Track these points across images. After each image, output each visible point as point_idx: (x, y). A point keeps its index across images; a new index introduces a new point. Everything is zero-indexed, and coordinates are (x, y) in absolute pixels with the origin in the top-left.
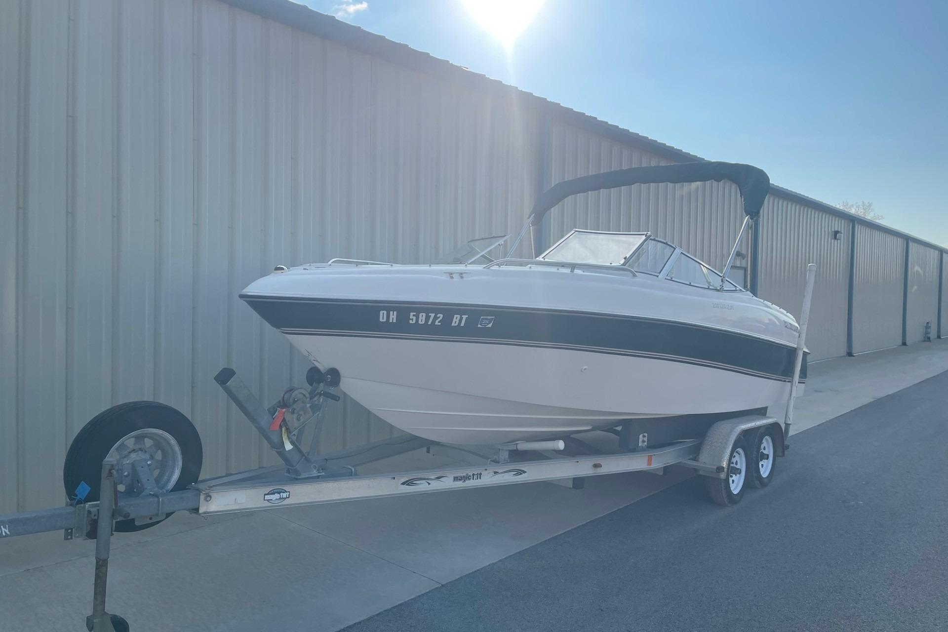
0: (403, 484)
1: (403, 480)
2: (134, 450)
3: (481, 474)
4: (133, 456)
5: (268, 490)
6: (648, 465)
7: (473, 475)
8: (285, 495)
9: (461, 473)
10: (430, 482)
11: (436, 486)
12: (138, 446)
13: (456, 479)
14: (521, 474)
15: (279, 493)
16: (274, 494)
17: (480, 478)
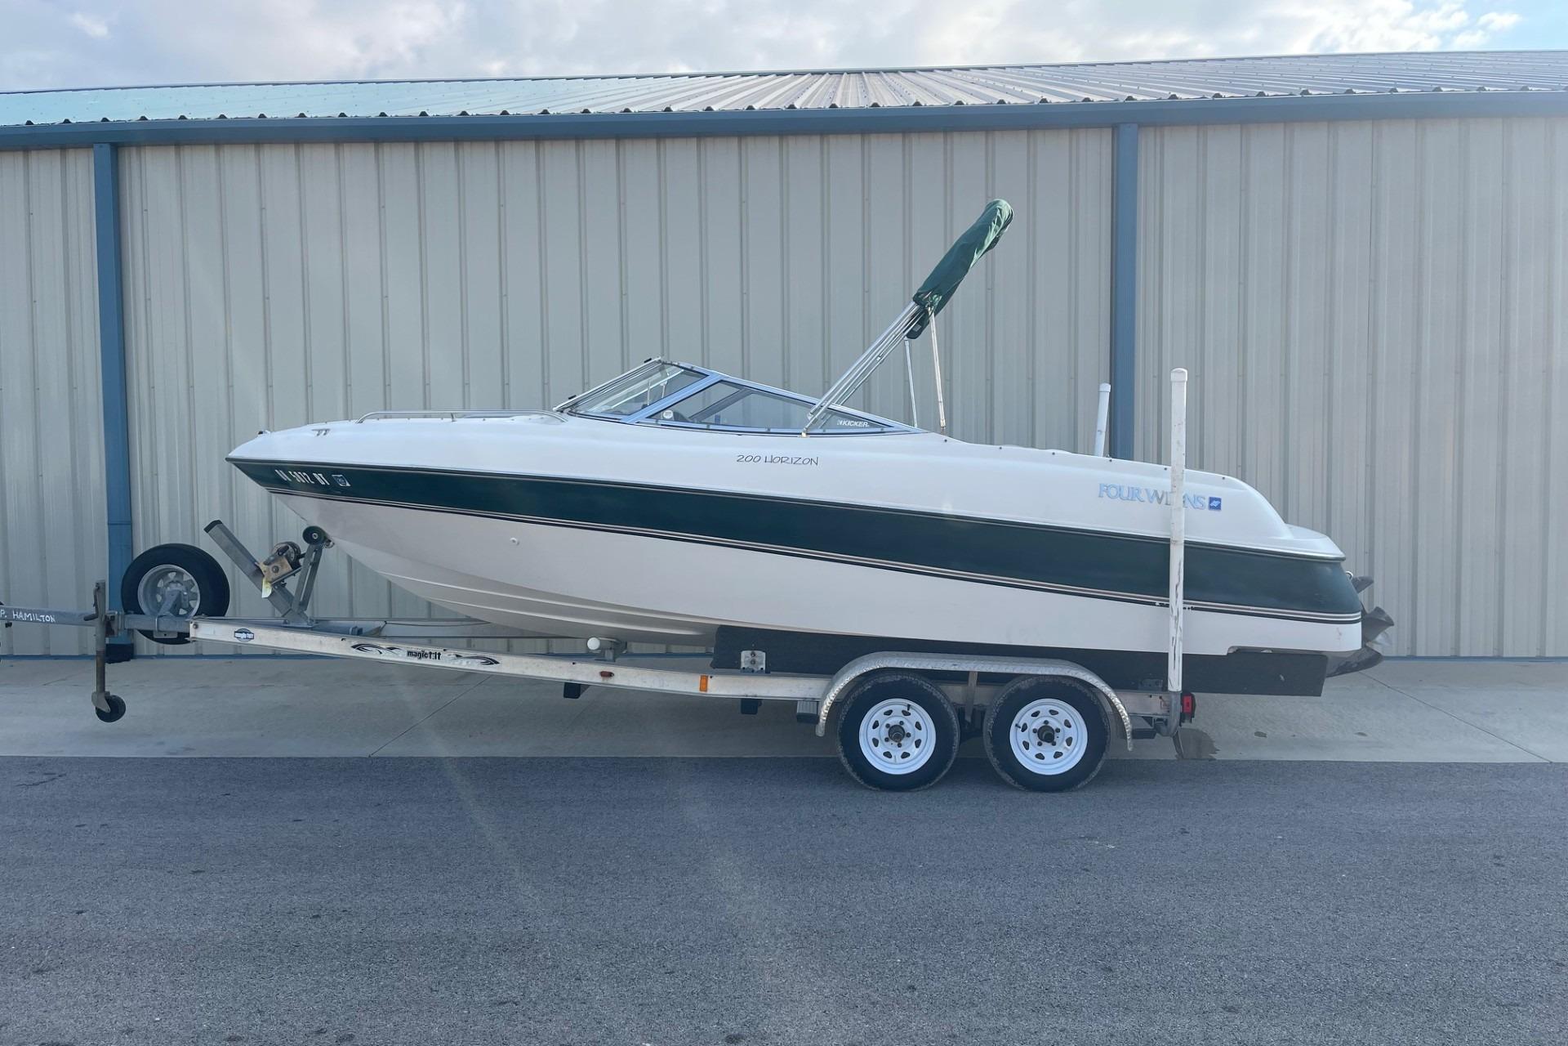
0: (354, 647)
1: (355, 643)
2: (173, 582)
3: (439, 654)
4: (173, 585)
5: (237, 628)
6: (701, 690)
7: (431, 653)
8: (250, 636)
9: (414, 649)
10: (381, 651)
11: (387, 656)
12: (177, 579)
13: (410, 653)
14: (491, 664)
15: (246, 633)
16: (241, 633)
17: (439, 658)
